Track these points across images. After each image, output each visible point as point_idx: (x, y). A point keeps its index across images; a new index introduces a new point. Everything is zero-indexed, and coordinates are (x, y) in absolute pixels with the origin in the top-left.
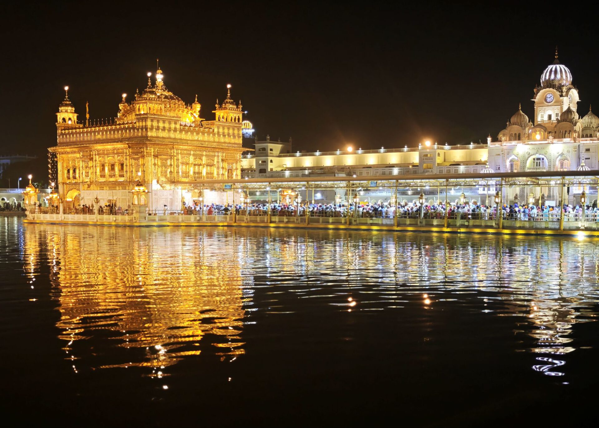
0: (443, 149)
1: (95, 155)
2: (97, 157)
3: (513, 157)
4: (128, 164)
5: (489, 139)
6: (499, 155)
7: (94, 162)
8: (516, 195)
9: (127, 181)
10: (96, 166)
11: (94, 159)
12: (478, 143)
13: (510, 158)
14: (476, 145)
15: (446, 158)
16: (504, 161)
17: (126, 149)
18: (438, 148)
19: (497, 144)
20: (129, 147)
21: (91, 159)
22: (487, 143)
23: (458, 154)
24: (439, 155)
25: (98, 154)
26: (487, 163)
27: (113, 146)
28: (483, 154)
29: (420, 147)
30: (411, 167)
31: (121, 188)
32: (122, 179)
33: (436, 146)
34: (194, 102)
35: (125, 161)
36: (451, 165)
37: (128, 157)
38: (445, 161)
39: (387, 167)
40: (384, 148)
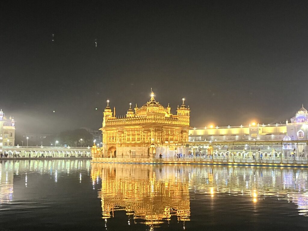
0: (261, 126)
1: (125, 131)
2: (126, 132)
3: (300, 130)
4: (142, 135)
5: (287, 122)
6: (293, 129)
7: (124, 134)
8: (304, 150)
9: (141, 143)
10: (125, 136)
11: (124, 133)
12: (280, 124)
13: (299, 131)
14: (279, 124)
15: (263, 131)
16: (296, 132)
17: (141, 128)
18: (259, 126)
19: (291, 124)
20: (143, 128)
21: (123, 133)
22: (286, 124)
23: (270, 129)
24: (260, 129)
25: (127, 131)
26: (287, 134)
27: (134, 127)
28: (283, 129)
29: (250, 125)
30: (245, 135)
31: (138, 146)
32: (139, 142)
33: (258, 125)
34: (167, 107)
35: (141, 134)
36: (266, 135)
37: (142, 132)
38: (263, 132)
39: (231, 135)
40: (230, 126)
